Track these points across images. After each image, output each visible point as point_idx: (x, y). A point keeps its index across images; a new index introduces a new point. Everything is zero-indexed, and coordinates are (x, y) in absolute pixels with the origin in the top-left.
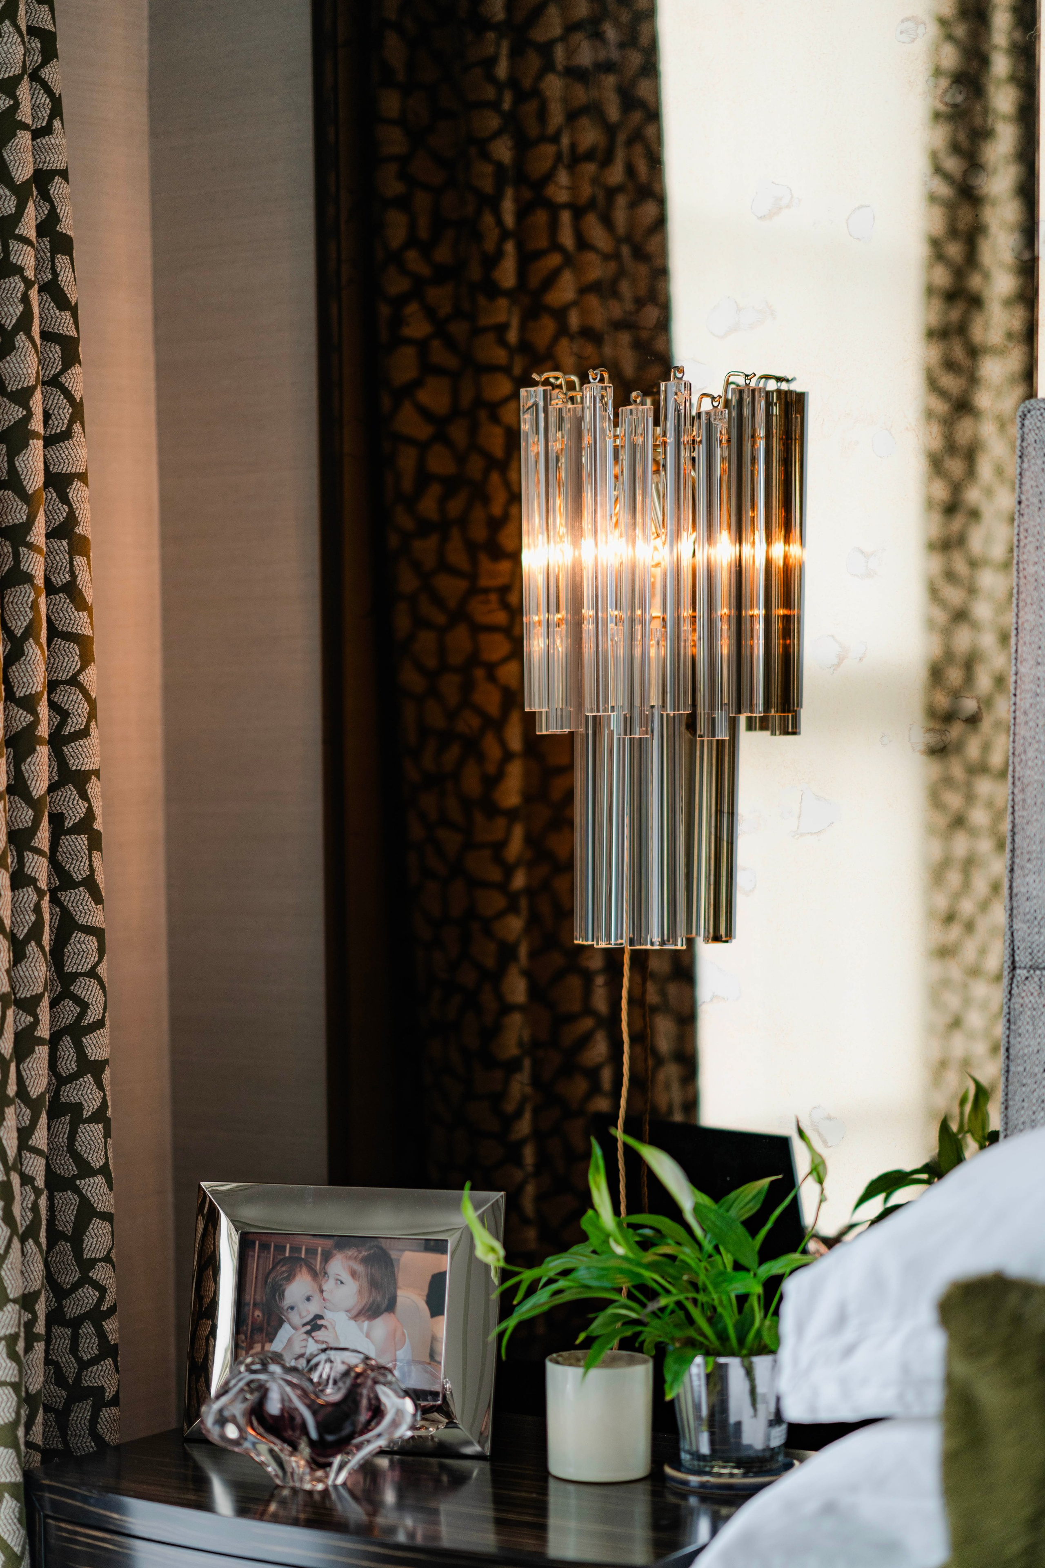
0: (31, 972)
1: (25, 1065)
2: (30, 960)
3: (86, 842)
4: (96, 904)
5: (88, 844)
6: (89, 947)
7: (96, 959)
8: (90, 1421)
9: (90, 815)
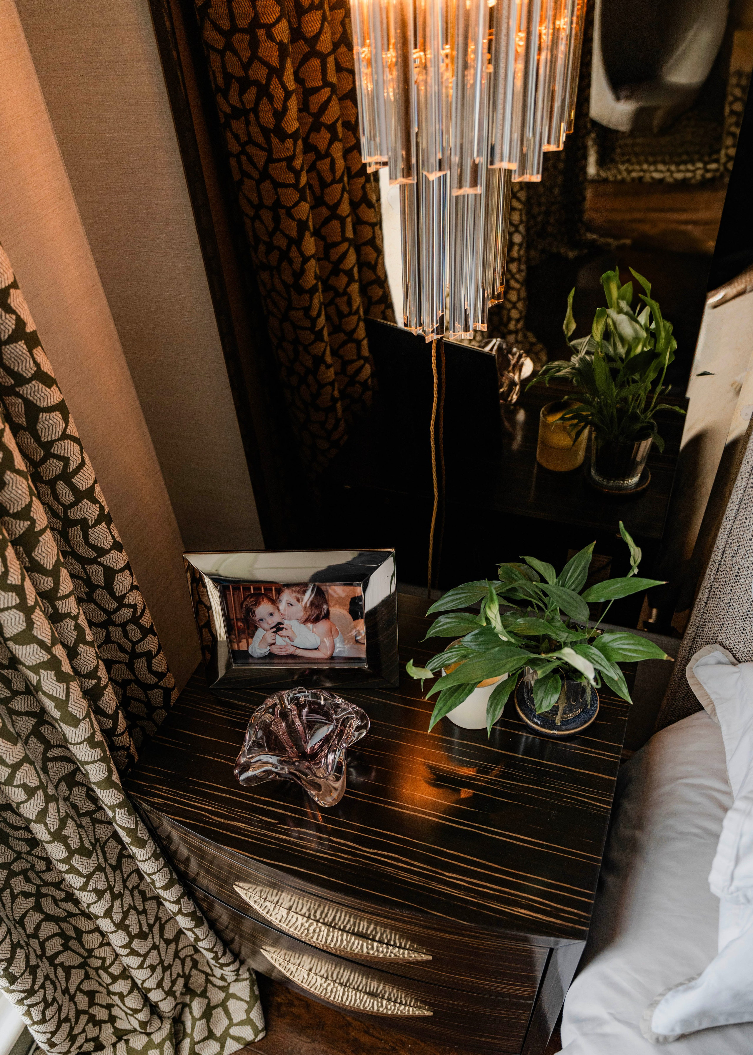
0: (15, 493)
1: (36, 553)
2: (11, 485)
3: (25, 347)
4: (50, 387)
5: (27, 347)
6: (55, 421)
7: (64, 425)
8: (147, 667)
9: (20, 323)
